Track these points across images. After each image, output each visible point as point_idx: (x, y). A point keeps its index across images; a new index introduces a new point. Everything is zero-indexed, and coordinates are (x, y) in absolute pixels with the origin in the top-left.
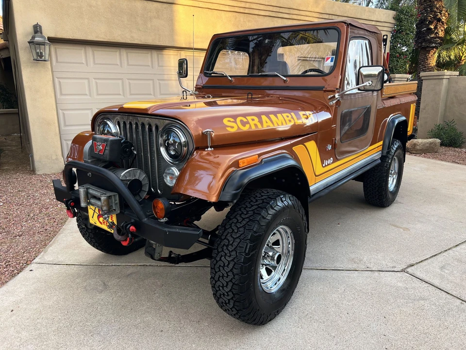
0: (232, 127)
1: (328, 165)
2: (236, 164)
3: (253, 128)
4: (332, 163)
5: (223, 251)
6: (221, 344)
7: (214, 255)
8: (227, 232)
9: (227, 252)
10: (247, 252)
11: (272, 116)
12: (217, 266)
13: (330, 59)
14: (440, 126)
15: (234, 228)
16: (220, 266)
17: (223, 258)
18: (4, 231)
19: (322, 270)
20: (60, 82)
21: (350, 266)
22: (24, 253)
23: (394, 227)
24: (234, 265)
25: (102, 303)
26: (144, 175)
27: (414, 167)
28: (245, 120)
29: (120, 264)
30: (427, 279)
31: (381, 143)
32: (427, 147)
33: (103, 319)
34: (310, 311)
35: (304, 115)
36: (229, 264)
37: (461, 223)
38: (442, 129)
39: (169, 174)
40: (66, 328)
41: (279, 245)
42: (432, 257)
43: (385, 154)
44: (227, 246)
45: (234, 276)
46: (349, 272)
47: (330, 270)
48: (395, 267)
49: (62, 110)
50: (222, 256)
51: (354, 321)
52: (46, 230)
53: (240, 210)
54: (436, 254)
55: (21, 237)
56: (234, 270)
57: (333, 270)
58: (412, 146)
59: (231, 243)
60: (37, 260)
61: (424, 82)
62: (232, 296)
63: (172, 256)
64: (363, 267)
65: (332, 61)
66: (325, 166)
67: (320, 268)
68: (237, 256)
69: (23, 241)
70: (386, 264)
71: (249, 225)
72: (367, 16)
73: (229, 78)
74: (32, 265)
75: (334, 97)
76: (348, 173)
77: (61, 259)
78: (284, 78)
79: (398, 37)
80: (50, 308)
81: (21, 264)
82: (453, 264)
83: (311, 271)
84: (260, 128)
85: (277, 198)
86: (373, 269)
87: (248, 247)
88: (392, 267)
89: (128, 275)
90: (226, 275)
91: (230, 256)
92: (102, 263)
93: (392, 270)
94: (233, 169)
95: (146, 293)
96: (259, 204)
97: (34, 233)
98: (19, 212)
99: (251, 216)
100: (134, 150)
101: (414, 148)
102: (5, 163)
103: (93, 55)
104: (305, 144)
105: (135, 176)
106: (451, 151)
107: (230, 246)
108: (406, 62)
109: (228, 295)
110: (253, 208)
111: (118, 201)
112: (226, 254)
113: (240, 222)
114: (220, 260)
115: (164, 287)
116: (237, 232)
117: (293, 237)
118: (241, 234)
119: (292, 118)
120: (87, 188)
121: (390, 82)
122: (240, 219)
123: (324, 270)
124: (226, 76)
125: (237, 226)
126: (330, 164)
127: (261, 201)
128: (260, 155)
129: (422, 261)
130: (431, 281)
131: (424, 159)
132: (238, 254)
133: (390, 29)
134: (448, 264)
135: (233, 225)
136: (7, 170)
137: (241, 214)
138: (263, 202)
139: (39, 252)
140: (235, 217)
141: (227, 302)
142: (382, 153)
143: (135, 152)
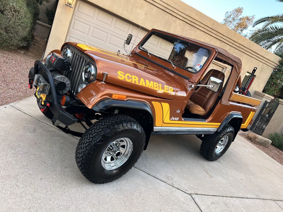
0: (121, 77)
1: (174, 120)
2: (111, 95)
3: (133, 82)
4: (177, 120)
5: (87, 136)
6: (68, 182)
7: (83, 136)
8: (94, 127)
9: (88, 137)
10: (97, 141)
11: (147, 81)
12: (81, 142)
13: (200, 66)
14: (277, 134)
15: (98, 127)
16: (83, 142)
17: (85, 139)
18: (6, 83)
19: (148, 174)
20: (75, 22)
21: (164, 179)
22: (8, 98)
23: (205, 172)
24: (88, 145)
25: (27, 137)
26: (69, 82)
27: (246, 149)
28: (130, 76)
29: (49, 124)
30: (199, 204)
31: (219, 124)
32: (263, 142)
33: (22, 144)
34: (125, 189)
35: (167, 88)
36: (87, 143)
37: (245, 188)
38: (277, 136)
39: (81, 87)
40: (2, 140)
41: (124, 148)
42: (213, 196)
43: (219, 131)
44: (90, 134)
45: (86, 150)
46: (161, 181)
47: (152, 176)
48: (187, 191)
49: (70, 36)
50: (85, 138)
51: (143, 204)
52: (26, 92)
53: (106, 120)
54: (216, 195)
55: (12, 90)
56: (87, 147)
57: (154, 177)
58: (254, 138)
59: (92, 133)
60: (12, 104)
61: (280, 105)
62: (81, 160)
63: (67, 129)
64: (170, 182)
65: (200, 67)
66: (172, 120)
67: (148, 173)
68: (92, 141)
69: (12, 92)
70: (184, 187)
71: (105, 129)
72: (263, 54)
73: (149, 54)
74: (8, 105)
75: (191, 86)
76: (187, 130)
77: (24, 109)
78: (173, 66)
79: (277, 73)
80: (1, 128)
81: (3, 103)
82: (220, 204)
83: (141, 172)
84: (137, 83)
85: (128, 123)
86: (175, 186)
87: (99, 139)
88: (186, 190)
89: (49, 131)
90: (83, 148)
91: (88, 140)
92: (41, 119)
93: (184, 191)
94: (107, 97)
95: (51, 143)
96: (117, 121)
97: (20, 91)
98: (20, 78)
99: (109, 125)
100: (70, 68)
101: (255, 139)
102: (31, 52)
103: (98, 14)
104: (162, 103)
105: (64, 81)
106: (276, 151)
107: (91, 135)
108: (276, 89)
109: (80, 159)
110: (113, 122)
111: (49, 89)
112: (87, 138)
113: (102, 126)
114: (84, 139)
115: (61, 144)
116: (98, 130)
117: (133, 147)
118: (99, 132)
119: (159, 86)
120: (39, 77)
121: (239, 93)
122: (103, 124)
123: (149, 174)
124: (148, 52)
125: (100, 127)
126: (176, 120)
127: (119, 120)
128: (127, 97)
129: (205, 195)
130: (200, 206)
131: (256, 148)
132: (93, 140)
133: (274, 67)
134: (217, 203)
135: (99, 125)
136: (29, 56)
137: (105, 122)
138: (120, 121)
139: (15, 101)
140: (102, 122)
141: (79, 162)
142: (217, 130)
143: (71, 69)
